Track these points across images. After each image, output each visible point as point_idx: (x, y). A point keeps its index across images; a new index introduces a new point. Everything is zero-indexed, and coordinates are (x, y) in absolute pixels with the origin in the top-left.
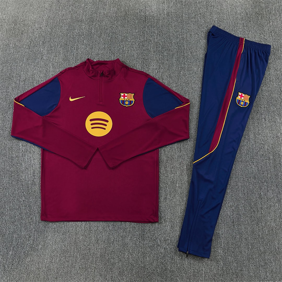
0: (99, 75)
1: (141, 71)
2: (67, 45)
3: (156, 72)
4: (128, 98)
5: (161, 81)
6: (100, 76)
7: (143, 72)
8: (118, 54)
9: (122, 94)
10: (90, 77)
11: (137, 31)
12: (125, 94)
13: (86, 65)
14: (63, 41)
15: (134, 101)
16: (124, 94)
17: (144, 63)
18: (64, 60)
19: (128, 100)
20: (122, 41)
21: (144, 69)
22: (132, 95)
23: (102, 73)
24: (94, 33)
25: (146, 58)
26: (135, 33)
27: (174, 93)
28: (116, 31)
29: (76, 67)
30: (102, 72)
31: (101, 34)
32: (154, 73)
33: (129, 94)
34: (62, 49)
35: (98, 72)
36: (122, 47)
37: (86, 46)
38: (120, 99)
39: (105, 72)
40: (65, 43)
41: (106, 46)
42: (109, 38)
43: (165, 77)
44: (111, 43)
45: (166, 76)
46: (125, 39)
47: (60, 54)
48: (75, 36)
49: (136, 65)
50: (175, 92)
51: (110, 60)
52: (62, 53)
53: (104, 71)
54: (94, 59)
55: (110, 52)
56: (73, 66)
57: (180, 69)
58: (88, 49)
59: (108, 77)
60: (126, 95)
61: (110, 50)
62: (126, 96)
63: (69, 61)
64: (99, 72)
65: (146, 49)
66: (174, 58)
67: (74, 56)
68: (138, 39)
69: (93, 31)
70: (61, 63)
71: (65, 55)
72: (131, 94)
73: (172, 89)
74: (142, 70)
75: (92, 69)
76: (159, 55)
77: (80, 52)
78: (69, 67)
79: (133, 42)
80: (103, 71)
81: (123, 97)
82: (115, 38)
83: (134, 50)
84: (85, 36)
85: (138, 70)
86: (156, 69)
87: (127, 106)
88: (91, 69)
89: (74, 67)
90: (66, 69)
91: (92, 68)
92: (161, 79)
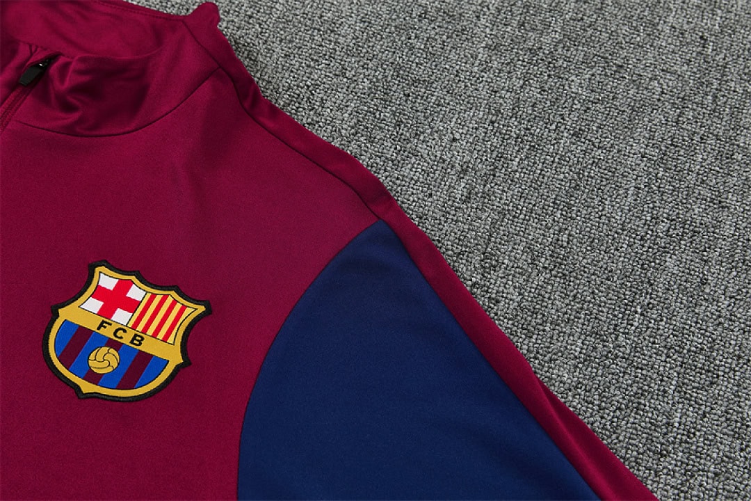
0: (8, 74)
1: (340, 154)
3: (460, 190)
4: (140, 327)
5: (468, 272)
6: (12, 84)
7: (350, 161)
9: (107, 280)
12: (131, 283)
15: (178, 368)
16: (124, 286)
17: (386, 102)
19: (126, 339)
21: (371, 140)
22: (184, 307)
23: (36, 66)
25: (420, 73)
27: (553, 411)
32: (440, 195)
33: (160, 294)
35: (15, 51)
38: (68, 313)
39: (65, 66)
43: (513, 254)
45: (529, 249)
49: (320, 94)
50: (561, 408)
57: (663, 227)
60: (136, 292)
62: (131, 306)
64: (24, 51)
65: (438, 10)
66: (641, 132)
72: (175, 302)
73: (542, 375)
74: (352, 149)
76: (526, 79)
80: (53, 57)
81: (95, 305)
85: (323, 134)
86: (464, 171)
87: (87, 387)
92: (476, 259)
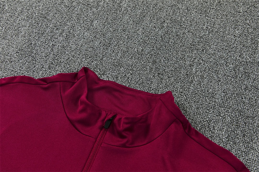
0: (99, 124)
1: (224, 150)
2: (46, 18)
6: (102, 128)
7: (228, 153)
8: (172, 79)
10: (71, 122)
11: (237, 32)
13: (74, 83)
14: (39, 6)
18: (23, 53)
20: (192, 47)
21: (235, 143)
23: (110, 120)
24: (126, 9)
25: (249, 113)
26: (233, 37)
28: (183, 19)
29: (44, 80)
30: (110, 116)
31: (144, 16)
34: (28, 25)
35: (100, 114)
36: (188, 63)
37: (95, 37)
39: (120, 119)
40: (43, 13)
41: (147, 50)
42: (160, 32)
44: (161, 46)
46: (202, 45)
47: (17, 35)
48: (74, 4)
49: (212, 124)
51: (146, 90)
52: (23, 33)
53: (118, 117)
54: (104, 74)
55: (151, 69)
56: (38, 76)
58: (97, 43)
59: (122, 137)
61: (154, 62)
63: (34, 59)
64: (104, 114)
67: (52, 50)
68: (235, 52)
69: (126, 5)
70: (9, 57)
71: (29, 40)
74: (228, 148)
75: (85, 100)
77: (74, 47)
78: (26, 74)
79: (221, 57)
80: (114, 116)
82: (177, 35)
83: (220, 81)
84: (100, 11)
88: (83, 97)
89: (40, 79)
90: (15, 78)
91: (87, 97)
